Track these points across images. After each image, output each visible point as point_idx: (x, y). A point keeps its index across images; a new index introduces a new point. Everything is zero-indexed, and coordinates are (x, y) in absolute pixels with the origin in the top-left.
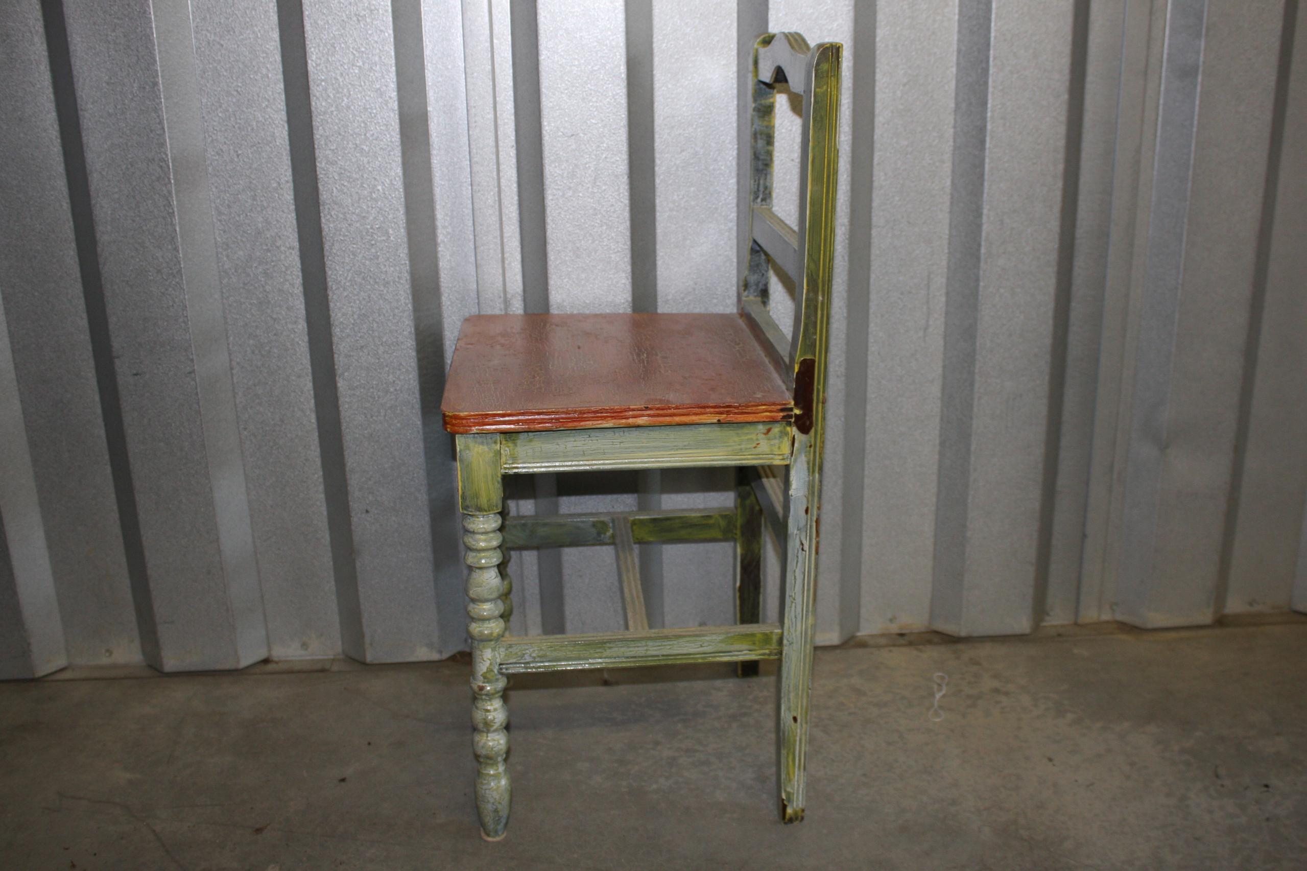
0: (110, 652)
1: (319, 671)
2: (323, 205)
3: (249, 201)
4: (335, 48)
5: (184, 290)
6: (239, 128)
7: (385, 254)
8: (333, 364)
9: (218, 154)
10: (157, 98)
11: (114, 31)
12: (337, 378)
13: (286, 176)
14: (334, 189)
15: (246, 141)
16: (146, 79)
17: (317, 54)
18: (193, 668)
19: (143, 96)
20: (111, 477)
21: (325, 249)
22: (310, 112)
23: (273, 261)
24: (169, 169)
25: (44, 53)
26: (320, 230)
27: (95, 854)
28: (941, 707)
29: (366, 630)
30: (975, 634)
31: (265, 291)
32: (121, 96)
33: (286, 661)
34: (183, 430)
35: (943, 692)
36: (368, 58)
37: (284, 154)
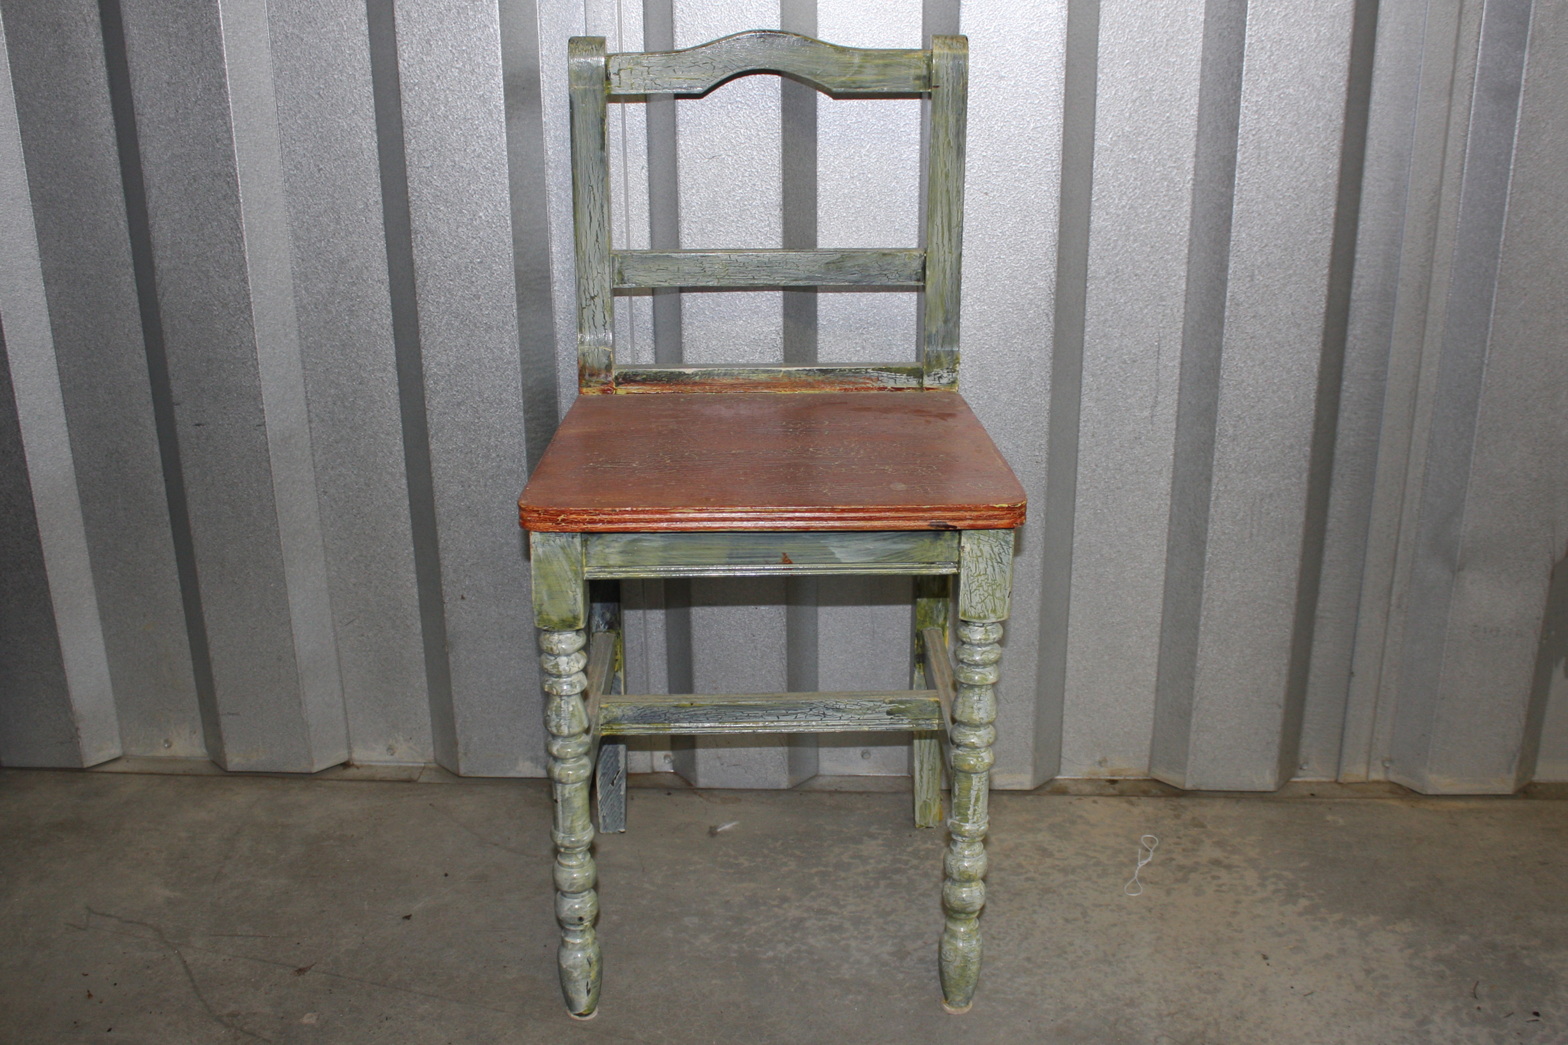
0: (169, 743)
1: (406, 782)
2: (415, 233)
3: (331, 224)
4: (431, 46)
5: (253, 328)
6: (321, 137)
7: (487, 294)
8: (426, 422)
9: (297, 169)
10: (224, 101)
11: (175, 22)
12: (430, 439)
13: (375, 195)
14: (428, 214)
15: (329, 154)
16: (212, 80)
17: (409, 52)
18: (260, 769)
19: (208, 99)
20: (171, 541)
21: (417, 286)
22: (400, 121)
23: (359, 297)
24: (237, 186)
25: (99, 45)
26: (411, 263)
27: (115, 984)
28: (1142, 879)
29: (461, 739)
30: (1204, 788)
31: (349, 331)
32: (183, 99)
33: (370, 767)
34: (251, 492)
35: (1149, 859)
36: (470, 59)
37: (373, 170)
